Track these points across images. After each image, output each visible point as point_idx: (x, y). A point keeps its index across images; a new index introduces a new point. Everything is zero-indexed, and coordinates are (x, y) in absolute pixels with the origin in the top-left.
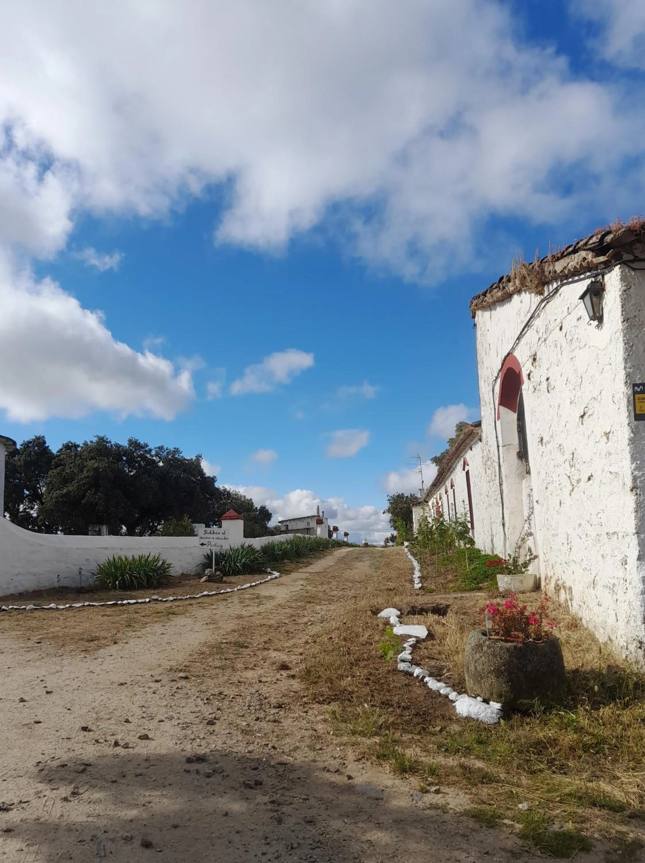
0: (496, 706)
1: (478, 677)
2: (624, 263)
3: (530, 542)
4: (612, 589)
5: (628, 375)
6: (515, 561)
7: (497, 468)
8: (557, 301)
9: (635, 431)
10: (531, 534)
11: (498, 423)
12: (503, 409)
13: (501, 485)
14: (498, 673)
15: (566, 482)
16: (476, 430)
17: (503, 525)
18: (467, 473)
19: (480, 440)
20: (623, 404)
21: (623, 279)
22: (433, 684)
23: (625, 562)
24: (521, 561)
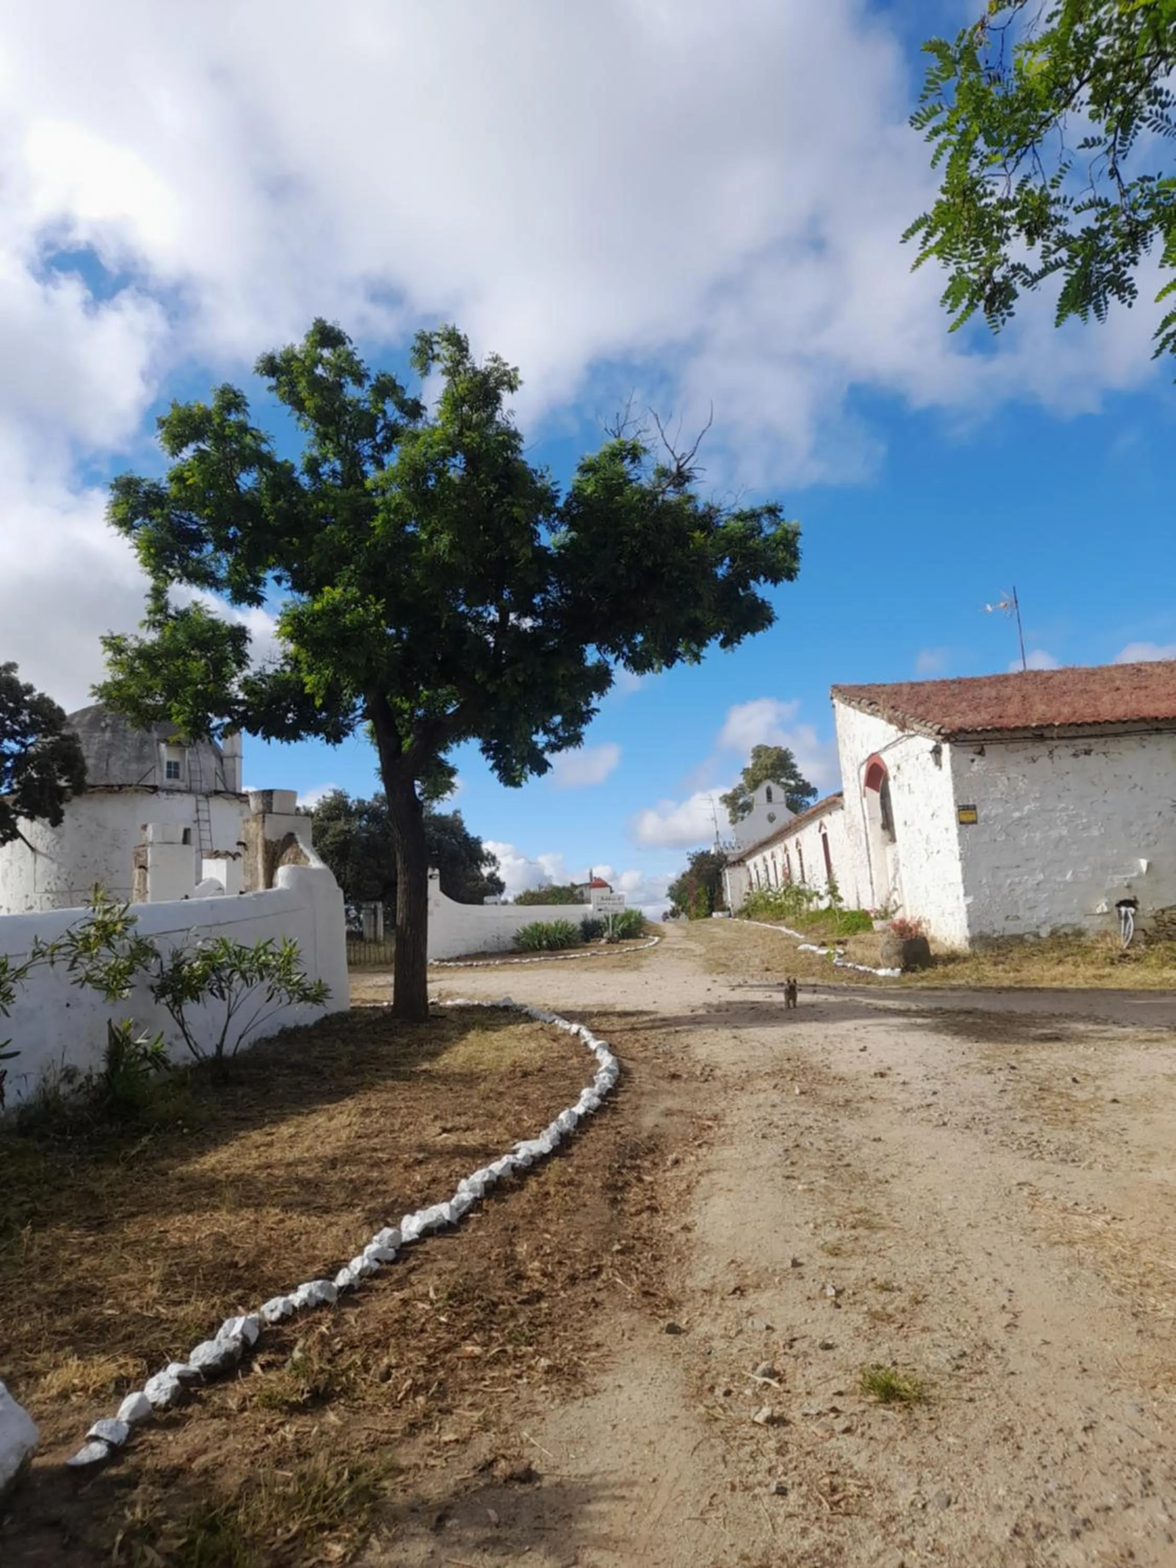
0: (898, 970)
1: (889, 958)
2: (951, 743)
3: (895, 896)
4: (952, 914)
5: (956, 801)
6: (886, 910)
7: (863, 836)
8: (911, 741)
9: (960, 830)
10: (895, 889)
11: (864, 800)
12: (868, 789)
13: (868, 849)
14: (898, 953)
15: (924, 853)
16: (838, 799)
17: (872, 883)
18: (825, 837)
19: (842, 808)
20: (953, 815)
21: (951, 750)
22: (861, 968)
23: (958, 898)
24: (890, 910)
